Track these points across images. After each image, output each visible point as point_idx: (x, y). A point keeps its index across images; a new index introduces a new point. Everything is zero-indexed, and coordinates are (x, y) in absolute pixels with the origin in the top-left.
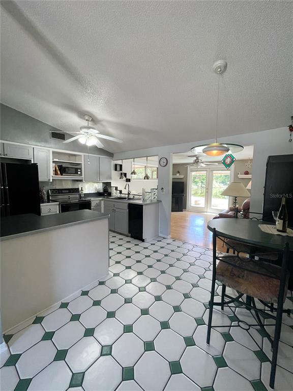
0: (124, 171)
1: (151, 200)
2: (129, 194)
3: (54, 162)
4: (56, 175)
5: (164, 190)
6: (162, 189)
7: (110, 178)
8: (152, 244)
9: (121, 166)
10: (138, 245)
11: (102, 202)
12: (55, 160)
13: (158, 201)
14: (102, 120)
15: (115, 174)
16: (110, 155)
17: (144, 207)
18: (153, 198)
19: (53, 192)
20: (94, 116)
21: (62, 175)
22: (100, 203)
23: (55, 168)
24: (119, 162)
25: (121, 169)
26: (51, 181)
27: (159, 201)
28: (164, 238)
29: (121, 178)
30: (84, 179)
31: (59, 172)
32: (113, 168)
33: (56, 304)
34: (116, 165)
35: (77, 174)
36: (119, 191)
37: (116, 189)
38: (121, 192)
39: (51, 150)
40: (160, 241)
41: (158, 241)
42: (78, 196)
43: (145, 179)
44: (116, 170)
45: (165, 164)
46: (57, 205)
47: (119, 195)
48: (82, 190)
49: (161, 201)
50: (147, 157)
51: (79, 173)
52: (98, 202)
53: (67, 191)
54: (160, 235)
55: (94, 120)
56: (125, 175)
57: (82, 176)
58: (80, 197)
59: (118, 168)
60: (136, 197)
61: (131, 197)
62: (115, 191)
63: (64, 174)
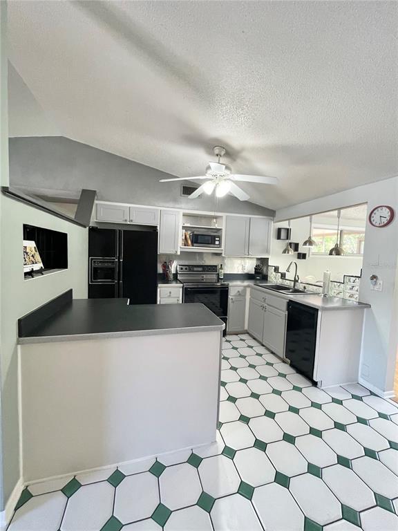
0: (293, 239)
1: (344, 300)
2: (296, 281)
3: (184, 227)
4: (185, 245)
5: (380, 281)
6: (374, 277)
7: (267, 251)
8: (334, 400)
9: (288, 231)
10: (300, 390)
11: (248, 290)
12: (186, 225)
13: (360, 303)
14: (243, 149)
15: (277, 246)
16: (270, 213)
17: (320, 313)
18: (348, 295)
19: (182, 269)
20: (227, 145)
21: (193, 246)
22: (244, 291)
23: (186, 236)
24: (284, 225)
25: (288, 237)
26: (179, 253)
27: (363, 305)
28: (372, 394)
29: (284, 252)
30: (223, 252)
31: (190, 242)
32: (273, 233)
33: (109, 466)
34: (279, 230)
35: (214, 244)
36: (280, 274)
37: (276, 269)
38: (283, 276)
39: (182, 212)
40: (360, 399)
41: (354, 397)
42: (215, 277)
43: (331, 254)
44: (279, 237)
45: (385, 221)
46: (180, 287)
47: (279, 281)
48: (221, 268)
49: (368, 306)
50: (339, 209)
51: (217, 243)
52: (240, 289)
53: (200, 269)
54: (361, 381)
55: (229, 153)
56: (296, 247)
57: (220, 247)
58: (219, 279)
59: (283, 234)
60: (310, 288)
61: (300, 286)
62: (274, 273)
63: (195, 244)
